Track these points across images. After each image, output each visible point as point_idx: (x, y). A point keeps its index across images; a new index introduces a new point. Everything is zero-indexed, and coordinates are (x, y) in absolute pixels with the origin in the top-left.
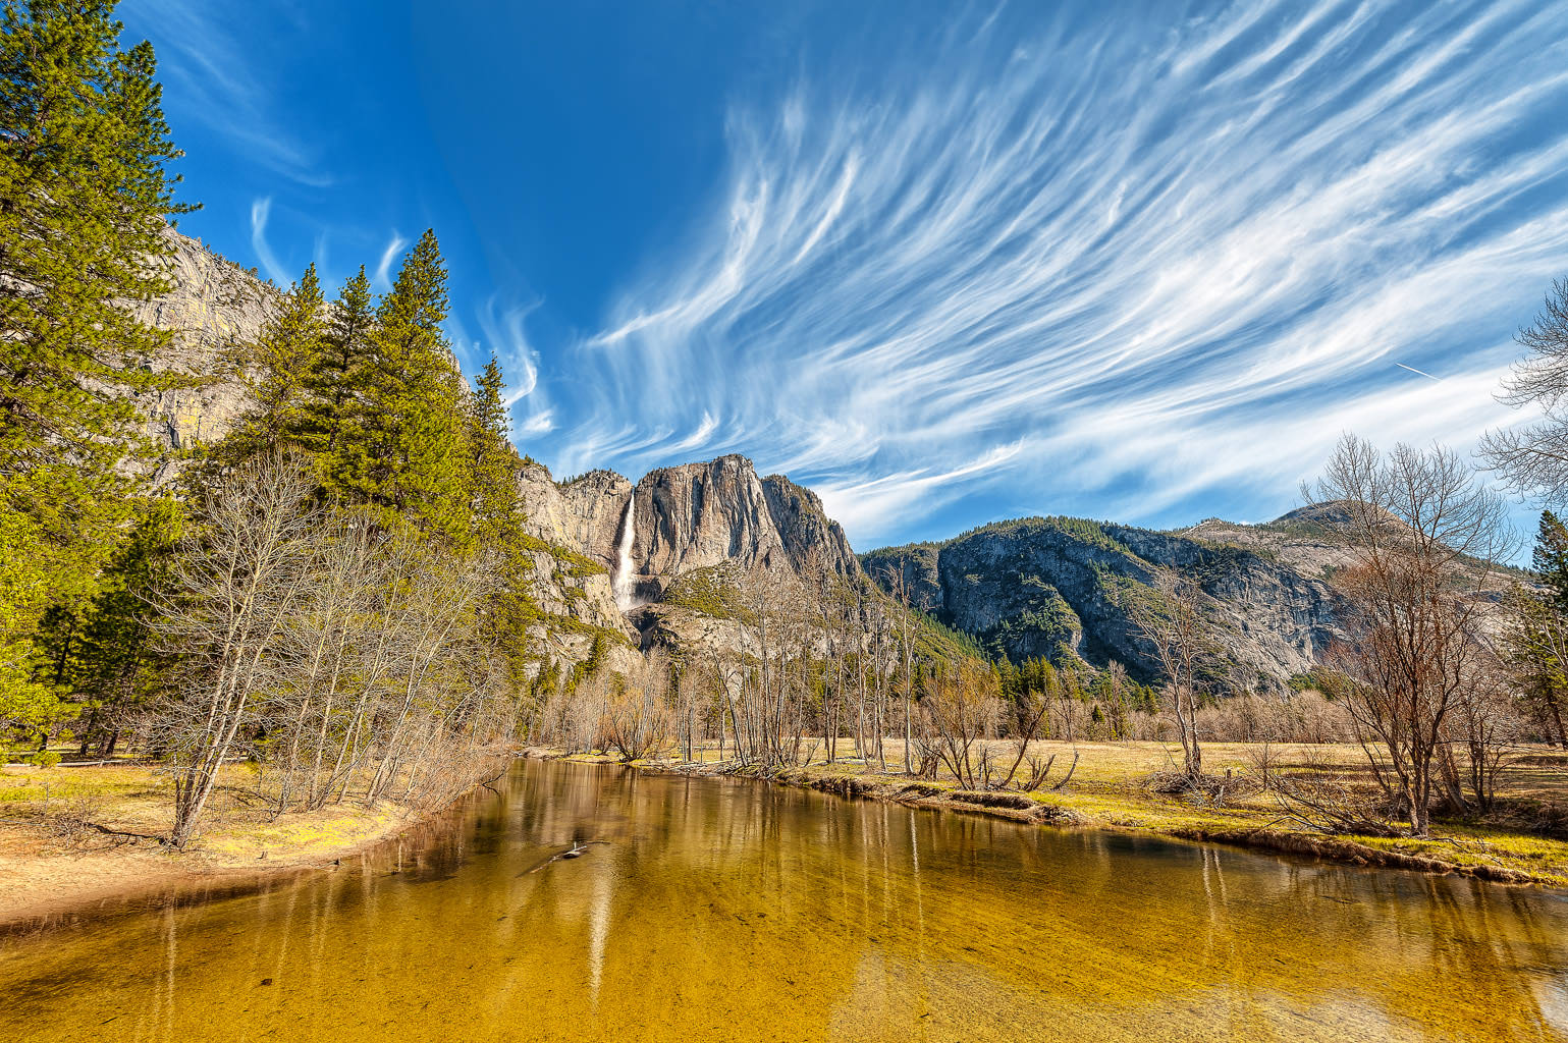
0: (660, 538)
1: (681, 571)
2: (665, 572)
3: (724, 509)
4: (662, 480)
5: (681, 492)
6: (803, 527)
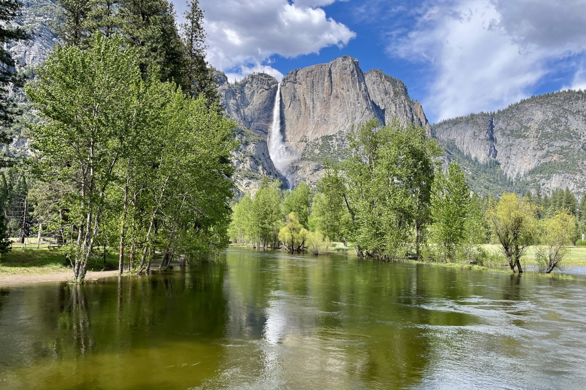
0: (297, 117)
1: (312, 138)
2: (301, 139)
3: (340, 95)
4: (297, 77)
5: (310, 85)
6: (393, 105)
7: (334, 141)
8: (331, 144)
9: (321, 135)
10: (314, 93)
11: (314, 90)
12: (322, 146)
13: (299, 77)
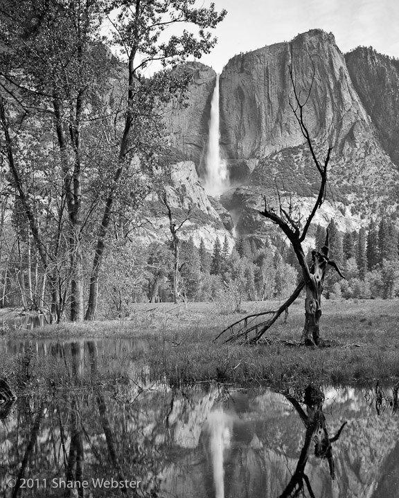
0: (246, 123)
1: (268, 153)
2: (253, 155)
4: (244, 64)
5: (263, 74)
7: (300, 155)
8: (296, 160)
9: (281, 147)
10: (270, 86)
11: (270, 82)
12: (282, 163)
13: (247, 65)
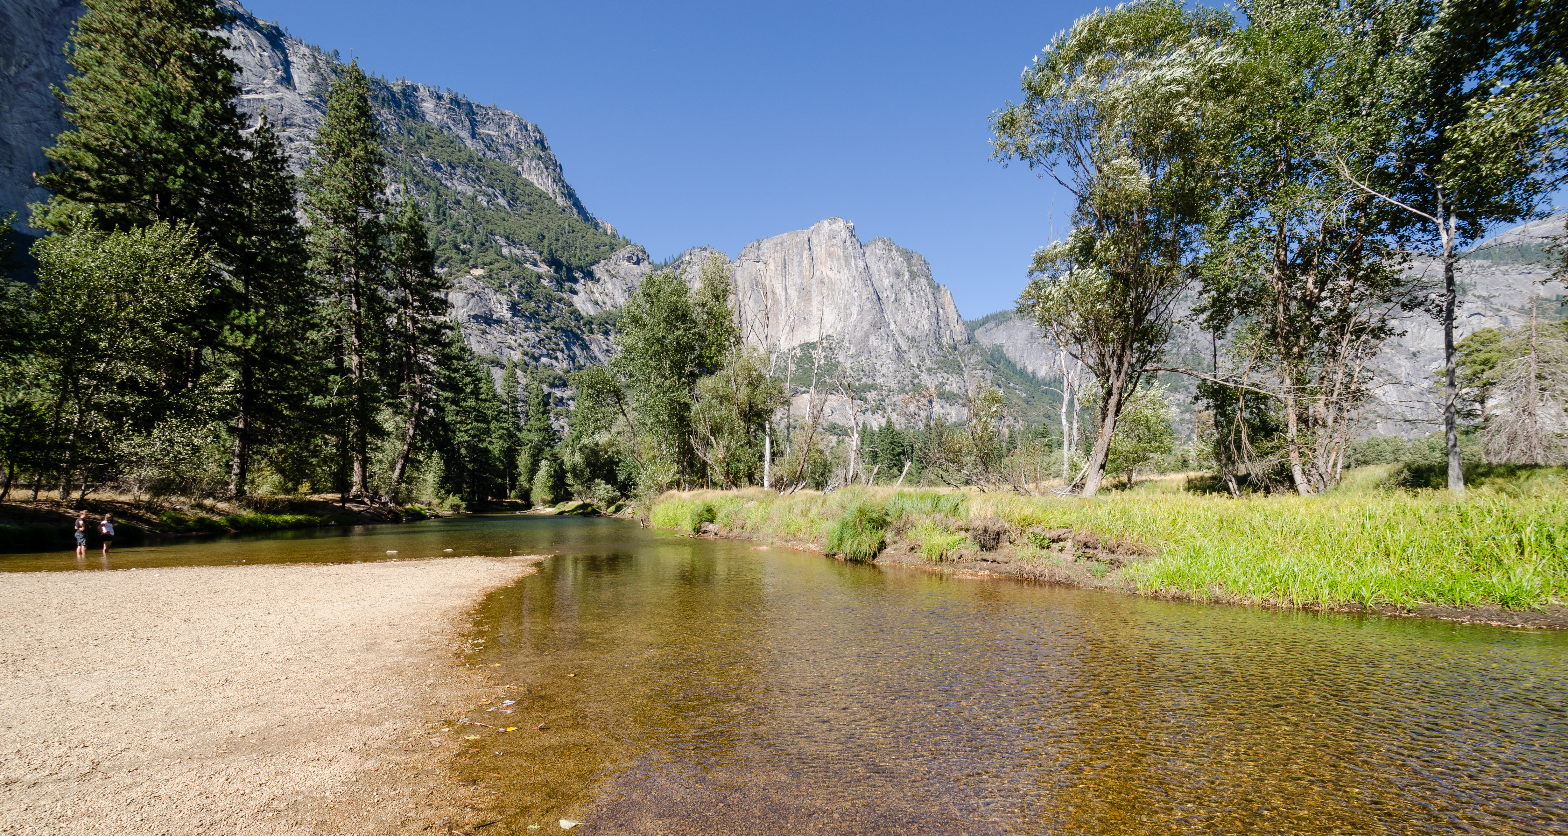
1: (785, 347)
3: (826, 280)
4: (761, 252)
5: (780, 264)
6: (909, 294)
7: (819, 350)
8: (814, 356)
9: (799, 341)
10: (787, 276)
11: (787, 272)
13: (764, 253)
